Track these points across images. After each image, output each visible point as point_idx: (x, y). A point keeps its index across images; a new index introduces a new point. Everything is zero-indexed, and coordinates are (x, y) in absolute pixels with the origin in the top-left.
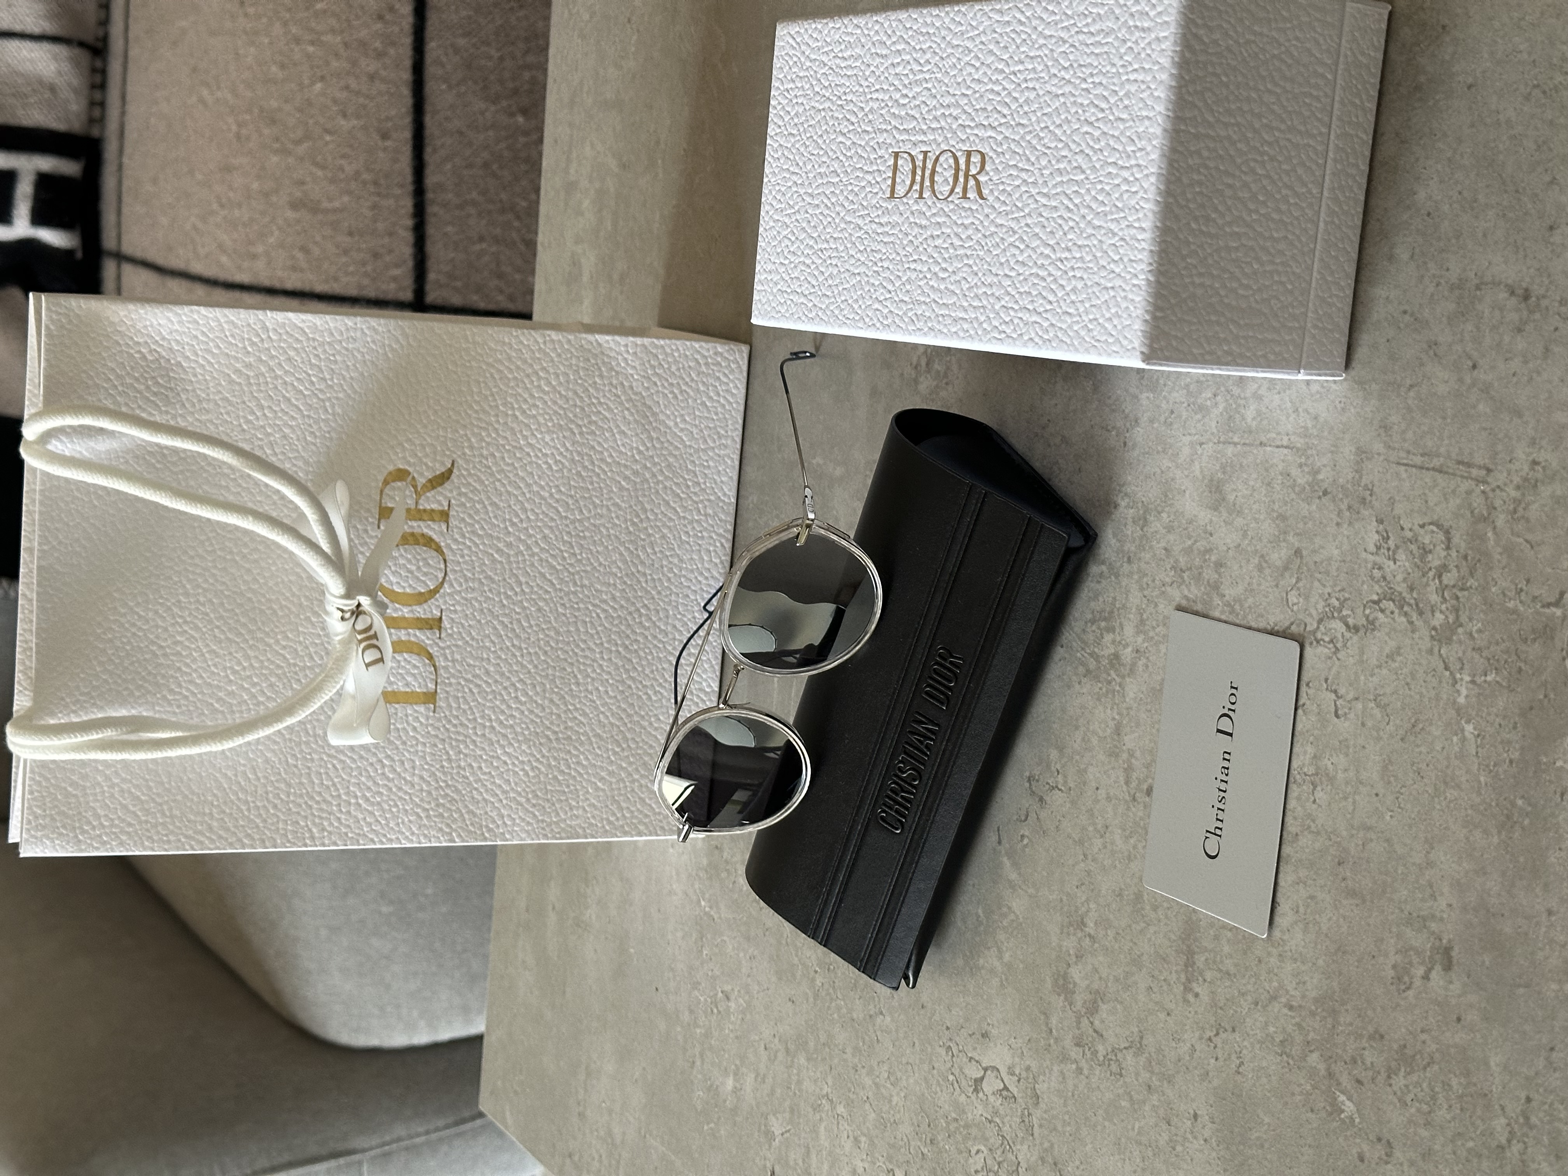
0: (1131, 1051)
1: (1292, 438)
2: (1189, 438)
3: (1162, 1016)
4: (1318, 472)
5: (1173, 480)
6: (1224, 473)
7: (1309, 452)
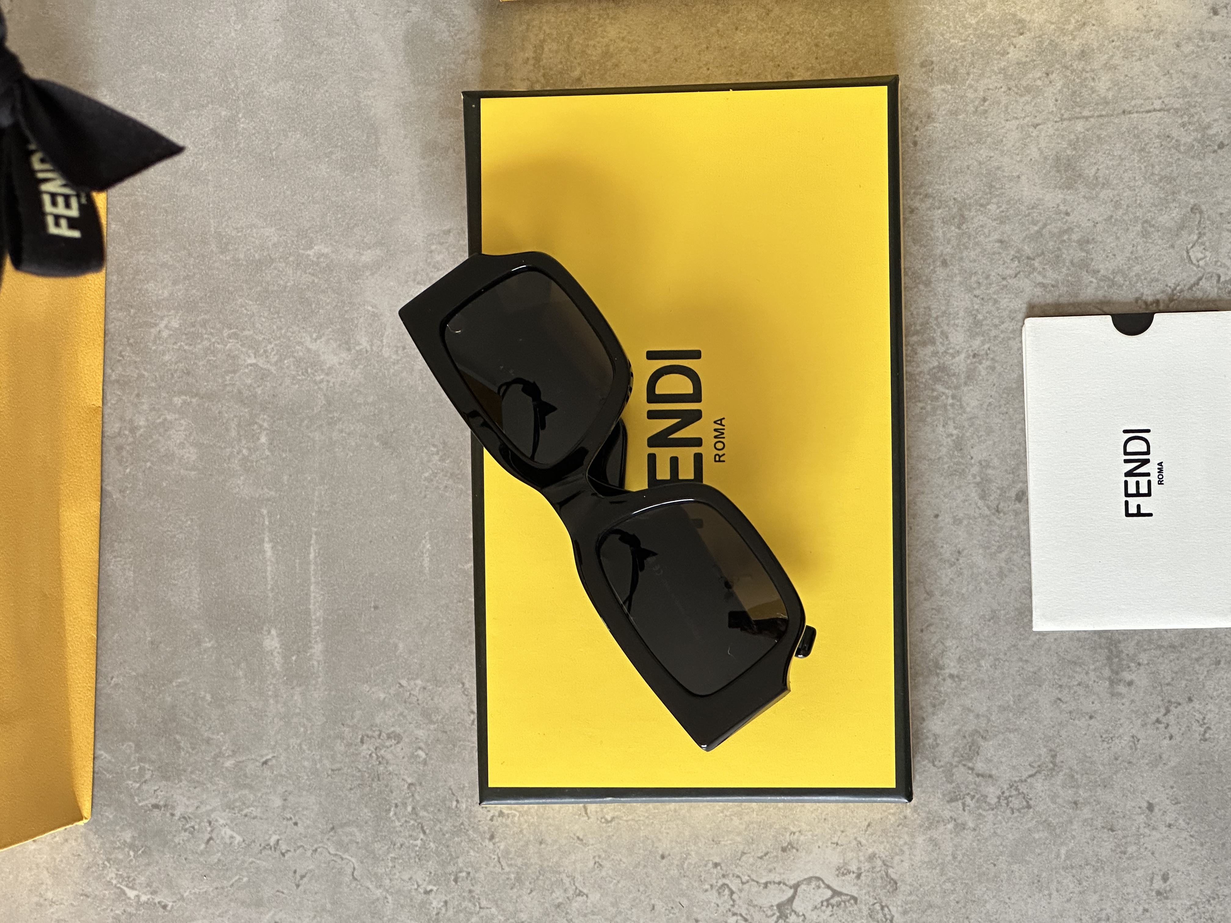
0: (1038, 776)
1: (1166, 101)
2: (1015, 123)
3: (1082, 723)
4: (1209, 126)
5: (998, 168)
6: (1075, 149)
7: (1192, 111)
